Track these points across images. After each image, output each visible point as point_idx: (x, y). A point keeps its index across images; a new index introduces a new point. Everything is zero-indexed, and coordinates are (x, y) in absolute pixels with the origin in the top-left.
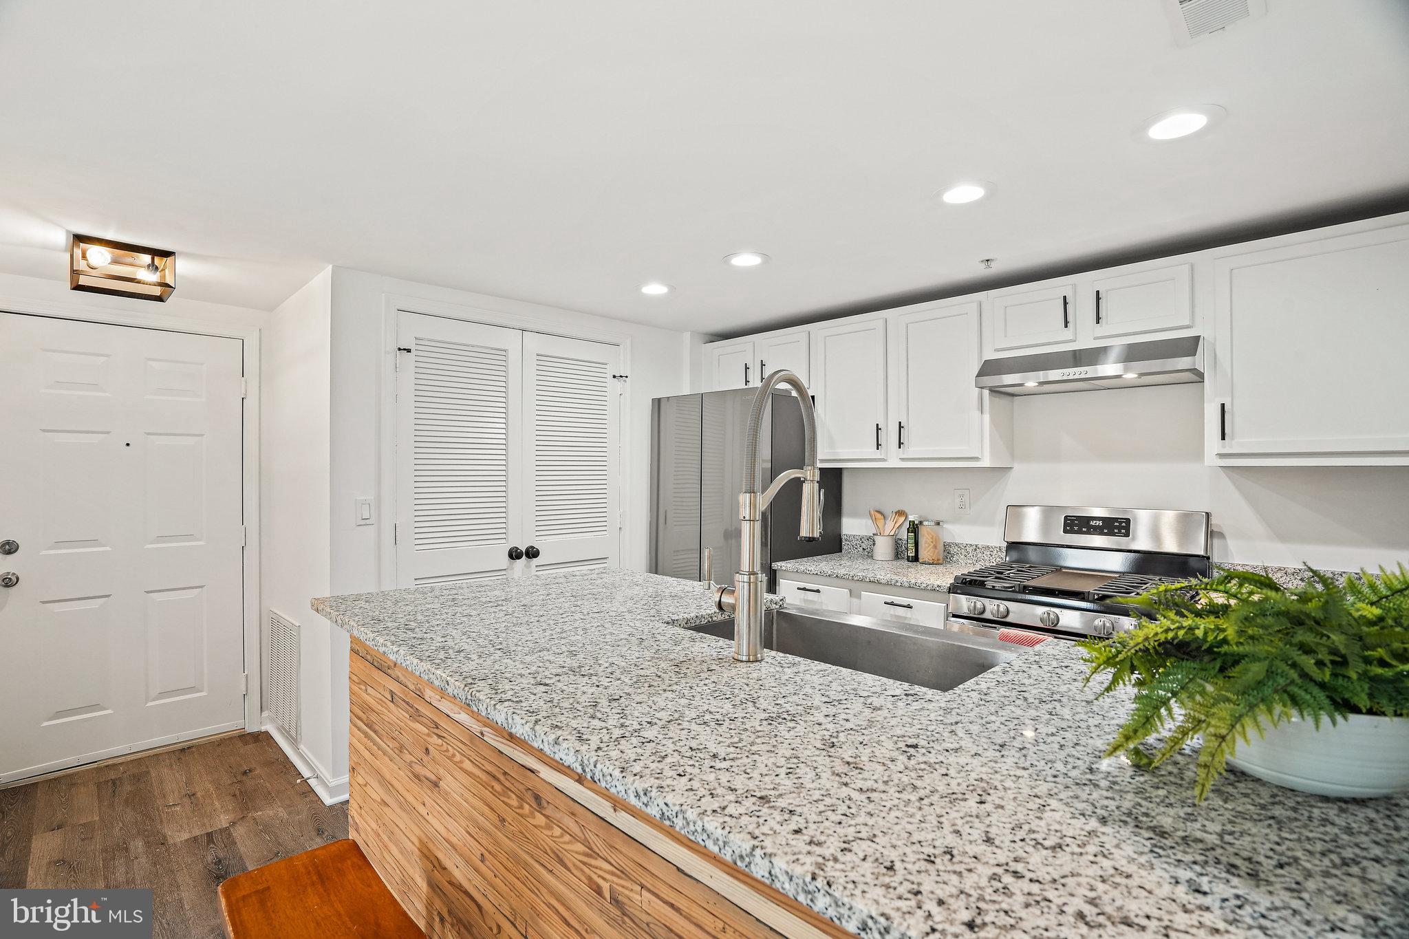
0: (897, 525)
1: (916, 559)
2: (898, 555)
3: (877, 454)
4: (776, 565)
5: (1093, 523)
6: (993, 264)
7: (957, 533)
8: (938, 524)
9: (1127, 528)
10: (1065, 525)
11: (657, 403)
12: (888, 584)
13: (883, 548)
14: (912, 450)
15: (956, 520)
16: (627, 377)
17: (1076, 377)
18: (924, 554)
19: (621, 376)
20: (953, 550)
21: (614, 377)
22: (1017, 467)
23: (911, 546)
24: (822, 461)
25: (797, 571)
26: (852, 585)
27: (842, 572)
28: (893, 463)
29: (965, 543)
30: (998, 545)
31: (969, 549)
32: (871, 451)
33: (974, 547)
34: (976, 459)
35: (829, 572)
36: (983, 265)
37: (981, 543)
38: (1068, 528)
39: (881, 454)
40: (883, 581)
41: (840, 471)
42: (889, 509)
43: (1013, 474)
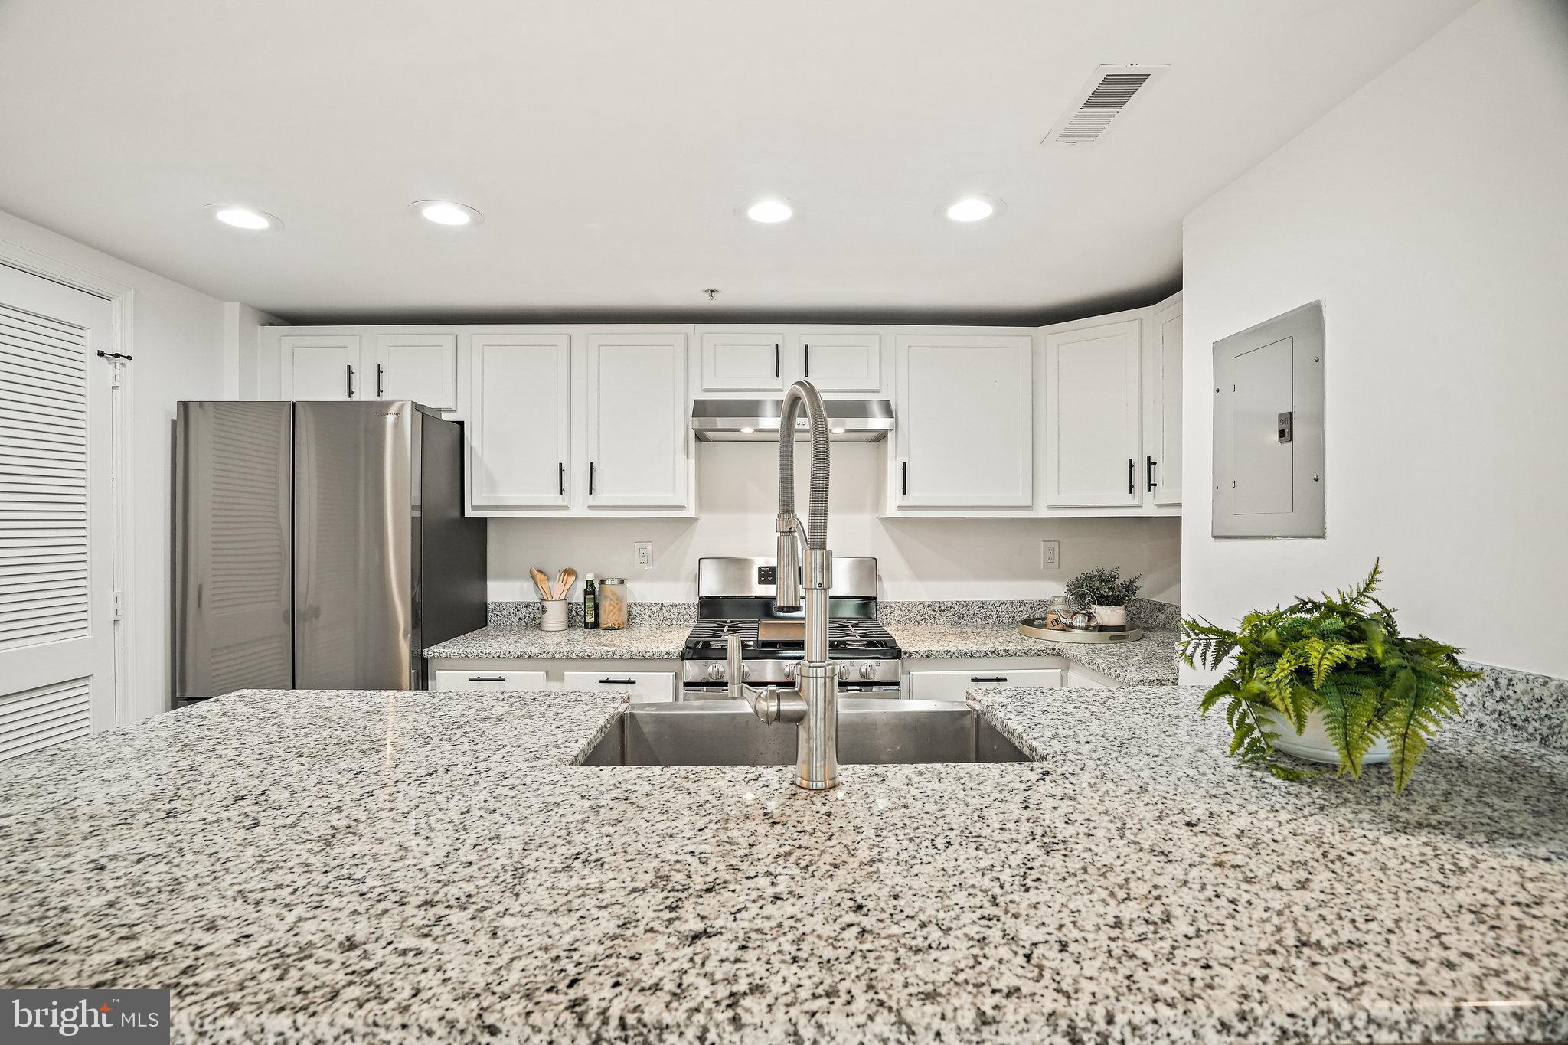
0: (567, 587)
1: (596, 625)
2: (571, 624)
3: (559, 501)
4: (428, 652)
6: (716, 295)
7: (640, 591)
8: (622, 582)
10: (760, 576)
11: (184, 406)
12: (603, 658)
13: (555, 616)
14: (603, 496)
15: (638, 577)
16: (129, 358)
18: (606, 618)
19: (117, 356)
20: (636, 610)
21: (101, 354)
22: (704, 517)
23: (590, 610)
24: (474, 508)
25: (467, 657)
26: (548, 665)
27: (535, 650)
28: (578, 510)
29: (649, 601)
30: (686, 602)
31: (654, 609)
32: (551, 497)
33: (660, 606)
34: (681, 508)
35: (518, 653)
36: (707, 296)
37: (667, 601)
38: (763, 579)
39: (564, 501)
40: (595, 656)
41: (485, 519)
42: (554, 567)
43: (700, 523)
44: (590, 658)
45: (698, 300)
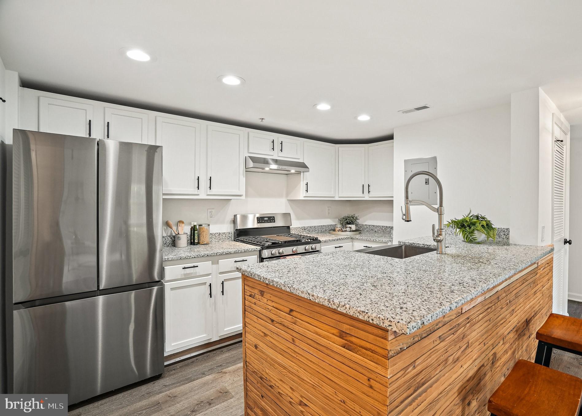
3: (196, 192)
5: (265, 219)
6: (264, 120)
9: (274, 219)
12: (235, 253)
13: (184, 240)
17: (284, 169)
18: (204, 240)
25: (181, 259)
27: (208, 253)
28: (203, 196)
29: (214, 232)
30: (228, 232)
33: (219, 234)
35: (203, 255)
36: (261, 120)
37: (221, 232)
38: (258, 221)
43: (231, 202)
44: (230, 253)
45: (257, 122)
